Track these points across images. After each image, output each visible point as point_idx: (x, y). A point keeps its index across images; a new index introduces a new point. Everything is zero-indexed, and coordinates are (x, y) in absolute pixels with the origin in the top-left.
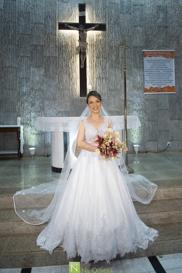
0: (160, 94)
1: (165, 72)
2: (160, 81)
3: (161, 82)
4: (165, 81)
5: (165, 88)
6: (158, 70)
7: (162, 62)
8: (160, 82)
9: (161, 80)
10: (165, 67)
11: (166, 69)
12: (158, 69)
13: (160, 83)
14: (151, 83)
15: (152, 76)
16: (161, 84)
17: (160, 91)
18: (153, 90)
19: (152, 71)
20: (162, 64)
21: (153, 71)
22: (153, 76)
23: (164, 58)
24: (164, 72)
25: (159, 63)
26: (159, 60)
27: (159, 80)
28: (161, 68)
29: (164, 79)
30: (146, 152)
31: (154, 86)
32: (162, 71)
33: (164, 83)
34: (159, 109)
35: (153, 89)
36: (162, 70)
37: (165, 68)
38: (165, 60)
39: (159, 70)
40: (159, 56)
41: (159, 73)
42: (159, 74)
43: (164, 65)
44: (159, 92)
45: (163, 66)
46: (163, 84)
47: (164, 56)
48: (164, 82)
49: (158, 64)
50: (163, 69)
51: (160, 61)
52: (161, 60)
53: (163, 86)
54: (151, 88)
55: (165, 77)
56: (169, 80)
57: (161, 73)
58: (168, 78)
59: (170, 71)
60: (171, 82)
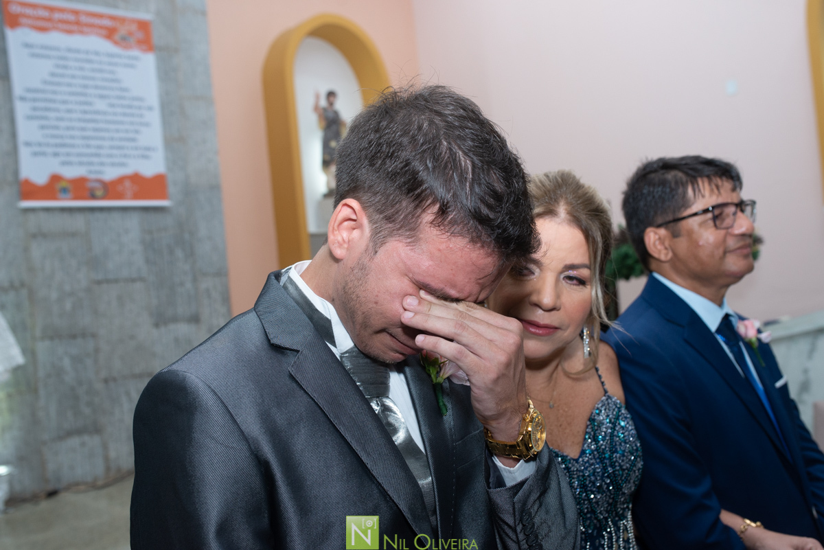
0: (101, 209)
1: (119, 110)
2: (93, 151)
3: (100, 151)
4: (120, 148)
5: (121, 180)
6: (82, 99)
7: (102, 63)
8: (98, 155)
9: (99, 142)
10: (114, 85)
11: (118, 93)
12: (79, 90)
13: (95, 160)
14: (56, 155)
15: (56, 123)
16: (101, 164)
17: (99, 193)
18: (64, 190)
19: (54, 101)
20: (101, 71)
21: (59, 97)
22: (62, 124)
24: (110, 110)
25: (87, 66)
26: (87, 53)
27: (93, 142)
28: (96, 87)
29: (112, 139)
30: (52, 494)
31: (70, 173)
32: (101, 105)
33: (116, 160)
34: (100, 277)
35: (64, 184)
36: (103, 96)
37: (113, 89)
39: (89, 100)
40: (84, 33)
41: (91, 112)
42: (88, 116)
43: (110, 76)
44: (93, 197)
45: (102, 80)
46: (112, 164)
47: (107, 37)
48: (115, 152)
49: (82, 69)
50: (109, 96)
51: (91, 57)
52: (97, 53)
53: (110, 174)
54: (55, 179)
55: (117, 131)
56: (136, 148)
57: (97, 112)
58: (131, 135)
59: (140, 108)
60: (145, 155)
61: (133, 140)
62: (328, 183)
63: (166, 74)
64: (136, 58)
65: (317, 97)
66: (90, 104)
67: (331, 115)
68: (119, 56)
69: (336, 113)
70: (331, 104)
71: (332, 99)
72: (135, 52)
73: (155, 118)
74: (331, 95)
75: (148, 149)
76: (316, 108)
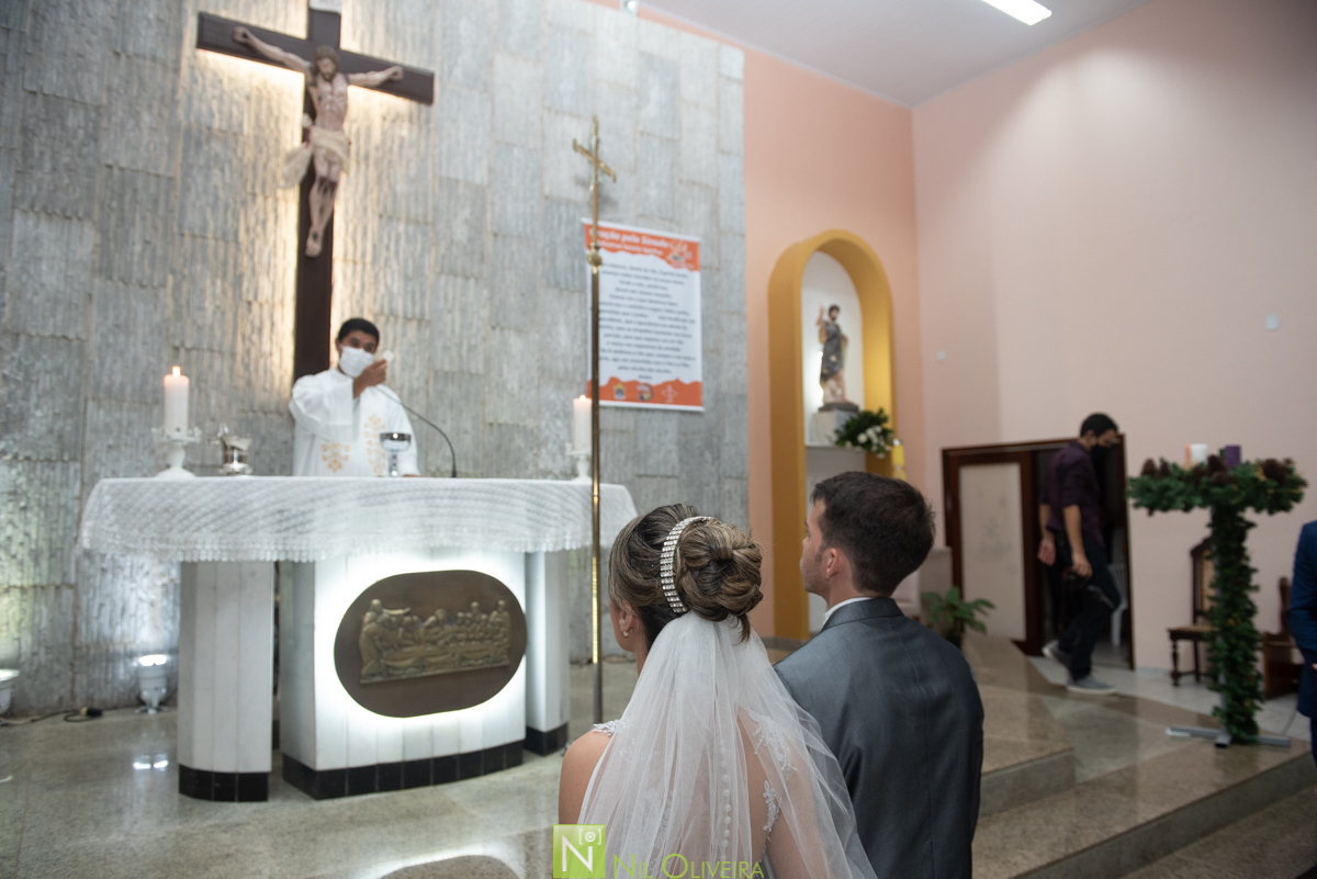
0: (647, 410)
1: (667, 322)
2: (644, 358)
3: (651, 359)
4: (666, 356)
5: (665, 385)
6: (639, 311)
7: (656, 280)
8: (648, 362)
9: (650, 351)
10: (666, 300)
11: (668, 307)
12: (638, 303)
13: (646, 366)
14: (615, 360)
15: (617, 332)
16: (650, 370)
17: (646, 396)
18: (620, 391)
19: (617, 313)
20: (656, 287)
21: (621, 310)
22: (622, 333)
23: (662, 265)
24: (660, 322)
25: (645, 282)
26: (646, 270)
27: (645, 351)
28: (651, 301)
29: (660, 348)
31: (625, 376)
33: (662, 368)
34: (641, 472)
35: (619, 386)
36: (655, 310)
37: (663, 303)
38: (665, 274)
39: (645, 312)
40: (643, 253)
41: (645, 324)
42: (643, 327)
43: (663, 292)
44: (642, 400)
45: (657, 295)
46: (659, 371)
47: (663, 257)
48: (662, 360)
49: (641, 285)
50: (660, 310)
51: (649, 274)
52: (653, 271)
53: (656, 380)
54: (612, 380)
55: (665, 341)
56: (679, 357)
57: (650, 324)
58: (675, 345)
59: (684, 321)
60: (686, 362)
61: (677, 350)
62: (825, 397)
63: (709, 291)
64: (685, 276)
65: (822, 311)
66: (645, 316)
67: (832, 328)
68: (672, 274)
69: (837, 327)
70: (834, 319)
71: (834, 313)
72: (683, 271)
73: (696, 330)
74: (834, 309)
75: (689, 358)
76: (820, 322)
